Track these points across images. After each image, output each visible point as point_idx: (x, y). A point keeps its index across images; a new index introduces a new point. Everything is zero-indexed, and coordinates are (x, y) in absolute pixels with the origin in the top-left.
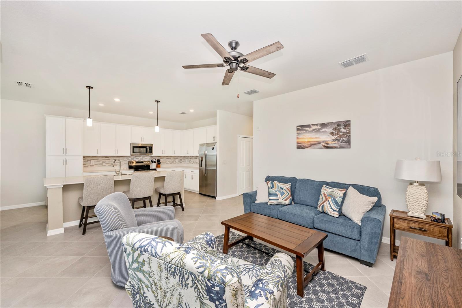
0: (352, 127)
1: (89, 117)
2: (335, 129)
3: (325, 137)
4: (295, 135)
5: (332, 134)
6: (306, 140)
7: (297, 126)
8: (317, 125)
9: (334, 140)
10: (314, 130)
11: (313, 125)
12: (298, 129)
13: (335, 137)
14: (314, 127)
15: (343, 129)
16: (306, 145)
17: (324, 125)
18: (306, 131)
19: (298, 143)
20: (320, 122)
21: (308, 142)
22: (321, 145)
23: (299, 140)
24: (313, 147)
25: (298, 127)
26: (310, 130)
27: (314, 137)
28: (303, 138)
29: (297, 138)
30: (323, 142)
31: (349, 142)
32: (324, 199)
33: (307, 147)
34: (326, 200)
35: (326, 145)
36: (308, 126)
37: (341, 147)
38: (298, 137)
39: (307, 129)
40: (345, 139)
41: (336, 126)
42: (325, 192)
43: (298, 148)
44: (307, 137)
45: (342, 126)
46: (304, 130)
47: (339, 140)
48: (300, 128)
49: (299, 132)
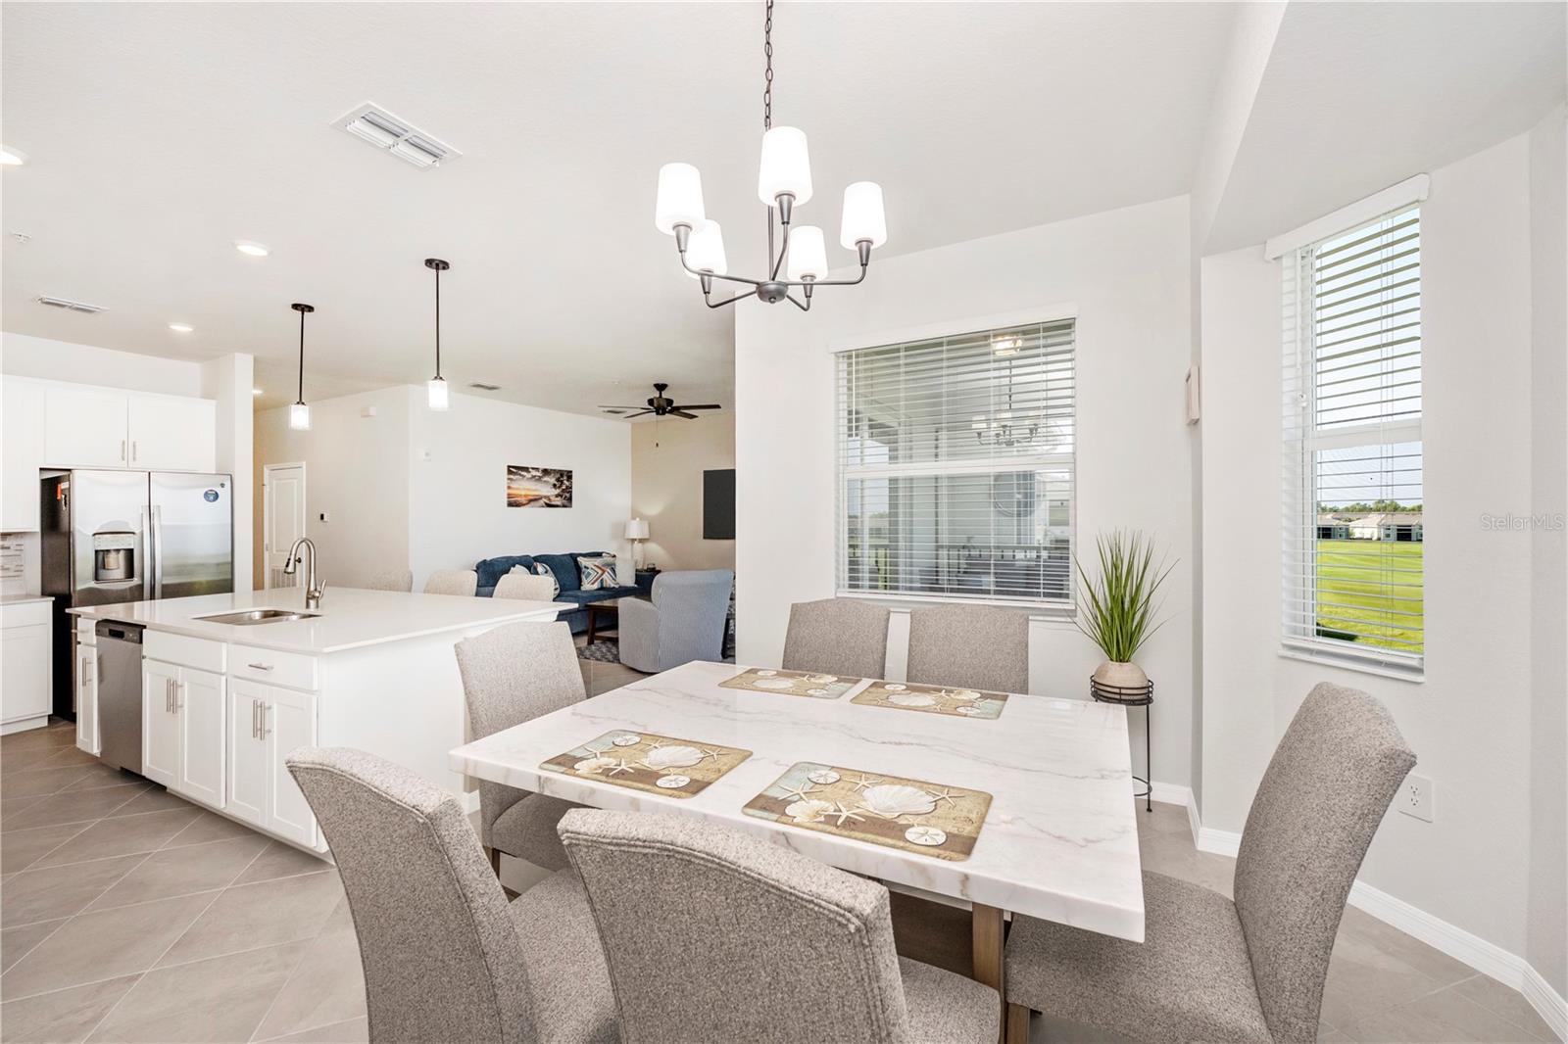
0: (574, 480)
1: (438, 374)
2: (558, 480)
3: (546, 490)
4: (505, 482)
5: (555, 485)
6: (523, 493)
7: (509, 467)
8: (537, 469)
9: (557, 496)
10: (534, 477)
11: (533, 469)
12: (510, 472)
13: (558, 491)
14: (534, 473)
15: (565, 482)
16: (523, 500)
17: (546, 472)
18: (524, 476)
19: (509, 496)
20: (542, 466)
21: (526, 496)
22: (542, 502)
23: (511, 491)
24: (532, 503)
25: (511, 469)
26: (528, 475)
27: (534, 488)
28: (518, 489)
29: (509, 488)
30: (545, 497)
31: (570, 499)
32: (600, 572)
33: (524, 505)
34: (604, 572)
35: (548, 502)
36: (526, 469)
37: (564, 506)
38: (511, 485)
39: (523, 473)
40: (568, 495)
41: (559, 476)
42: (596, 564)
43: (510, 505)
44: (525, 487)
45: (565, 478)
46: (520, 475)
47: (561, 496)
48: (514, 470)
49: (511, 476)
